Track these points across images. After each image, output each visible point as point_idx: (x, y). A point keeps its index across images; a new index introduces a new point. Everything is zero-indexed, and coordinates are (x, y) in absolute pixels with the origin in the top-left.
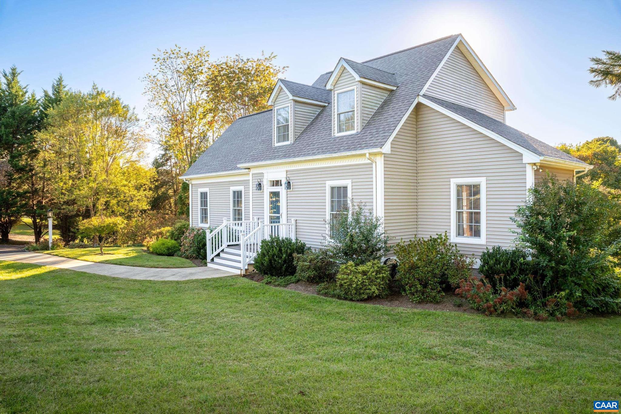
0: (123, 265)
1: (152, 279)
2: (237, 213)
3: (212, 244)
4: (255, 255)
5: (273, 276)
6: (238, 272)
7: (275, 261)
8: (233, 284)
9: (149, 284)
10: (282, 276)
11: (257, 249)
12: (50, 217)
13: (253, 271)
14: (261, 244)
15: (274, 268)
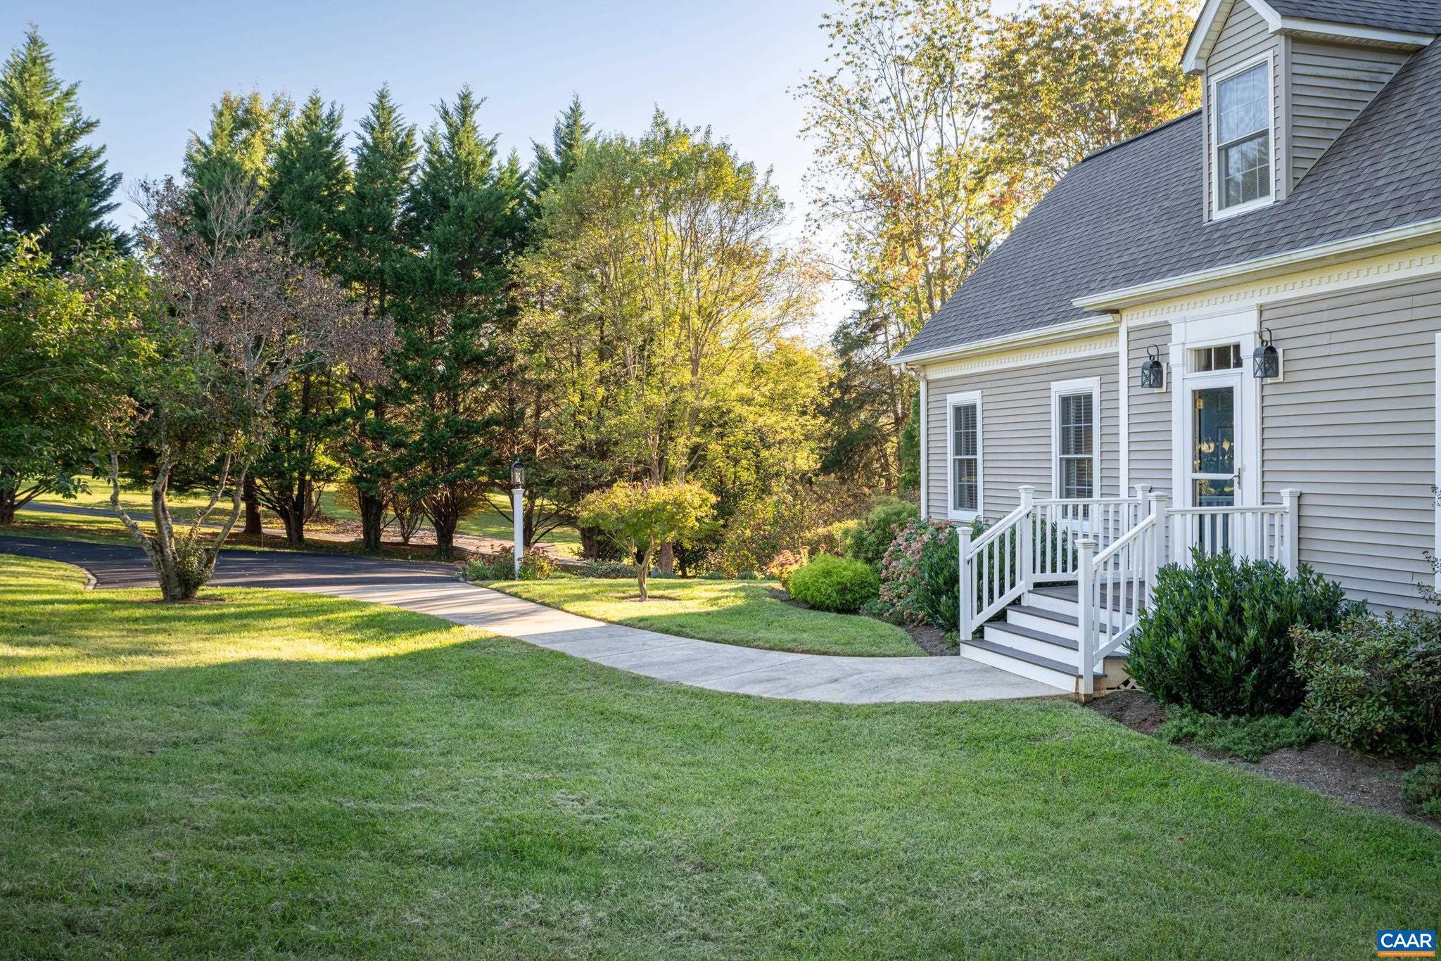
0: (687, 636)
1: (753, 691)
2: (1074, 472)
3: (980, 576)
4: (1133, 622)
5: (1202, 710)
6: (1066, 685)
7: (1213, 650)
8: (1040, 730)
9: (737, 711)
10: (1241, 713)
11: (1142, 602)
12: (518, 486)
13: (1126, 683)
14: (1156, 584)
15: (1209, 679)
